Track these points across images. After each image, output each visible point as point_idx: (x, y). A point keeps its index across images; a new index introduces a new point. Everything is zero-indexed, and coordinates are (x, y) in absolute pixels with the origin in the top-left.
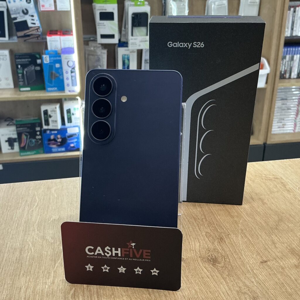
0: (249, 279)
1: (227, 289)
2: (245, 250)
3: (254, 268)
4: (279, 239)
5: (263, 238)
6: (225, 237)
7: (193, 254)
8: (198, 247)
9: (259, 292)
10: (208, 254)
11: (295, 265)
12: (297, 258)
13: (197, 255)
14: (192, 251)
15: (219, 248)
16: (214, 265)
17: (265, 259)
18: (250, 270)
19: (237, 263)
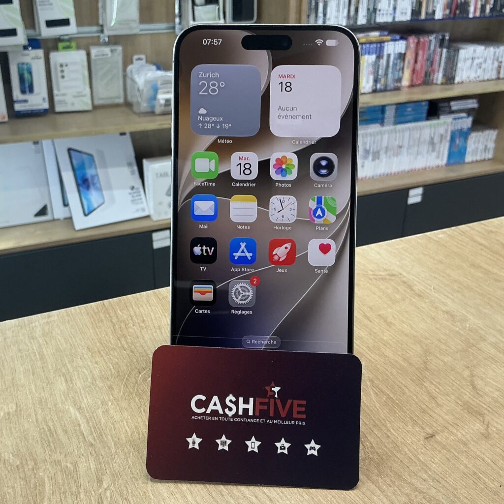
0: (416, 475)
2: (389, 418)
3: (418, 452)
9: (443, 498)
12: (480, 420)
17: (431, 432)
18: (413, 458)
19: (386, 447)
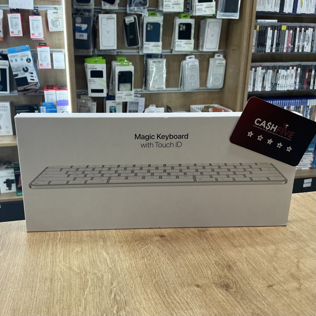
0: (259, 301)
1: (242, 312)
2: (252, 276)
3: (262, 292)
4: (279, 265)
5: (266, 265)
6: (232, 265)
7: (207, 281)
8: (210, 275)
9: (270, 313)
10: (220, 281)
11: (297, 288)
12: (298, 282)
13: (211, 281)
14: (206, 279)
15: (229, 274)
16: (227, 290)
17: (271, 284)
18: (259, 294)
19: (247, 288)
